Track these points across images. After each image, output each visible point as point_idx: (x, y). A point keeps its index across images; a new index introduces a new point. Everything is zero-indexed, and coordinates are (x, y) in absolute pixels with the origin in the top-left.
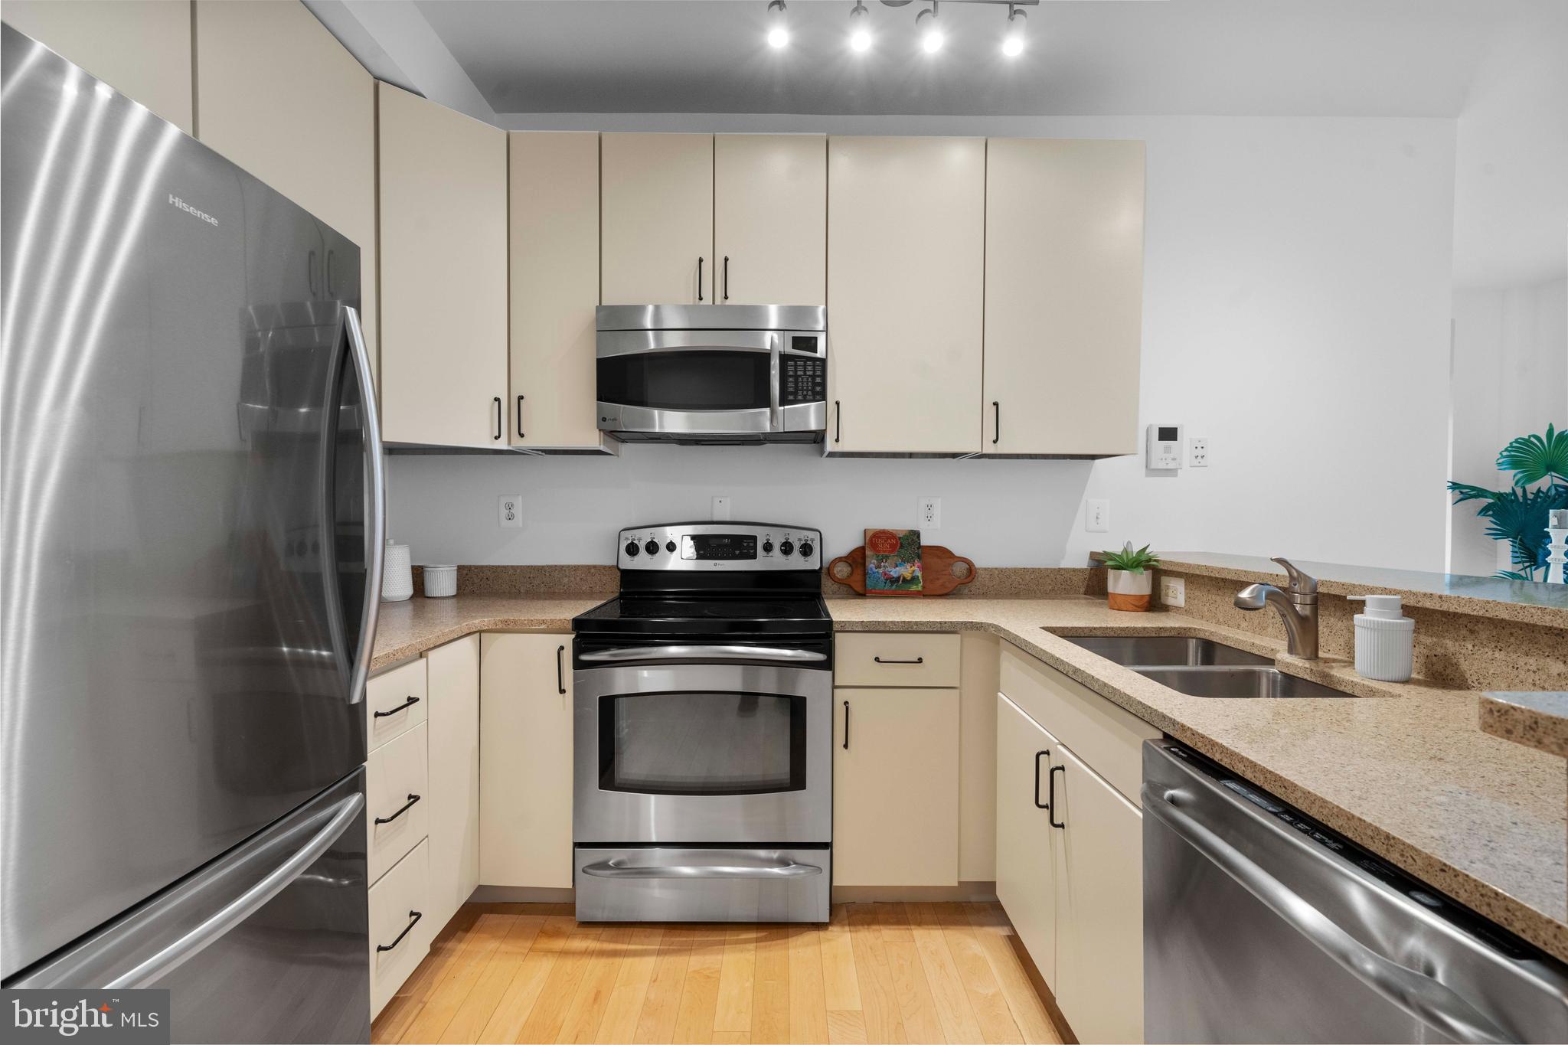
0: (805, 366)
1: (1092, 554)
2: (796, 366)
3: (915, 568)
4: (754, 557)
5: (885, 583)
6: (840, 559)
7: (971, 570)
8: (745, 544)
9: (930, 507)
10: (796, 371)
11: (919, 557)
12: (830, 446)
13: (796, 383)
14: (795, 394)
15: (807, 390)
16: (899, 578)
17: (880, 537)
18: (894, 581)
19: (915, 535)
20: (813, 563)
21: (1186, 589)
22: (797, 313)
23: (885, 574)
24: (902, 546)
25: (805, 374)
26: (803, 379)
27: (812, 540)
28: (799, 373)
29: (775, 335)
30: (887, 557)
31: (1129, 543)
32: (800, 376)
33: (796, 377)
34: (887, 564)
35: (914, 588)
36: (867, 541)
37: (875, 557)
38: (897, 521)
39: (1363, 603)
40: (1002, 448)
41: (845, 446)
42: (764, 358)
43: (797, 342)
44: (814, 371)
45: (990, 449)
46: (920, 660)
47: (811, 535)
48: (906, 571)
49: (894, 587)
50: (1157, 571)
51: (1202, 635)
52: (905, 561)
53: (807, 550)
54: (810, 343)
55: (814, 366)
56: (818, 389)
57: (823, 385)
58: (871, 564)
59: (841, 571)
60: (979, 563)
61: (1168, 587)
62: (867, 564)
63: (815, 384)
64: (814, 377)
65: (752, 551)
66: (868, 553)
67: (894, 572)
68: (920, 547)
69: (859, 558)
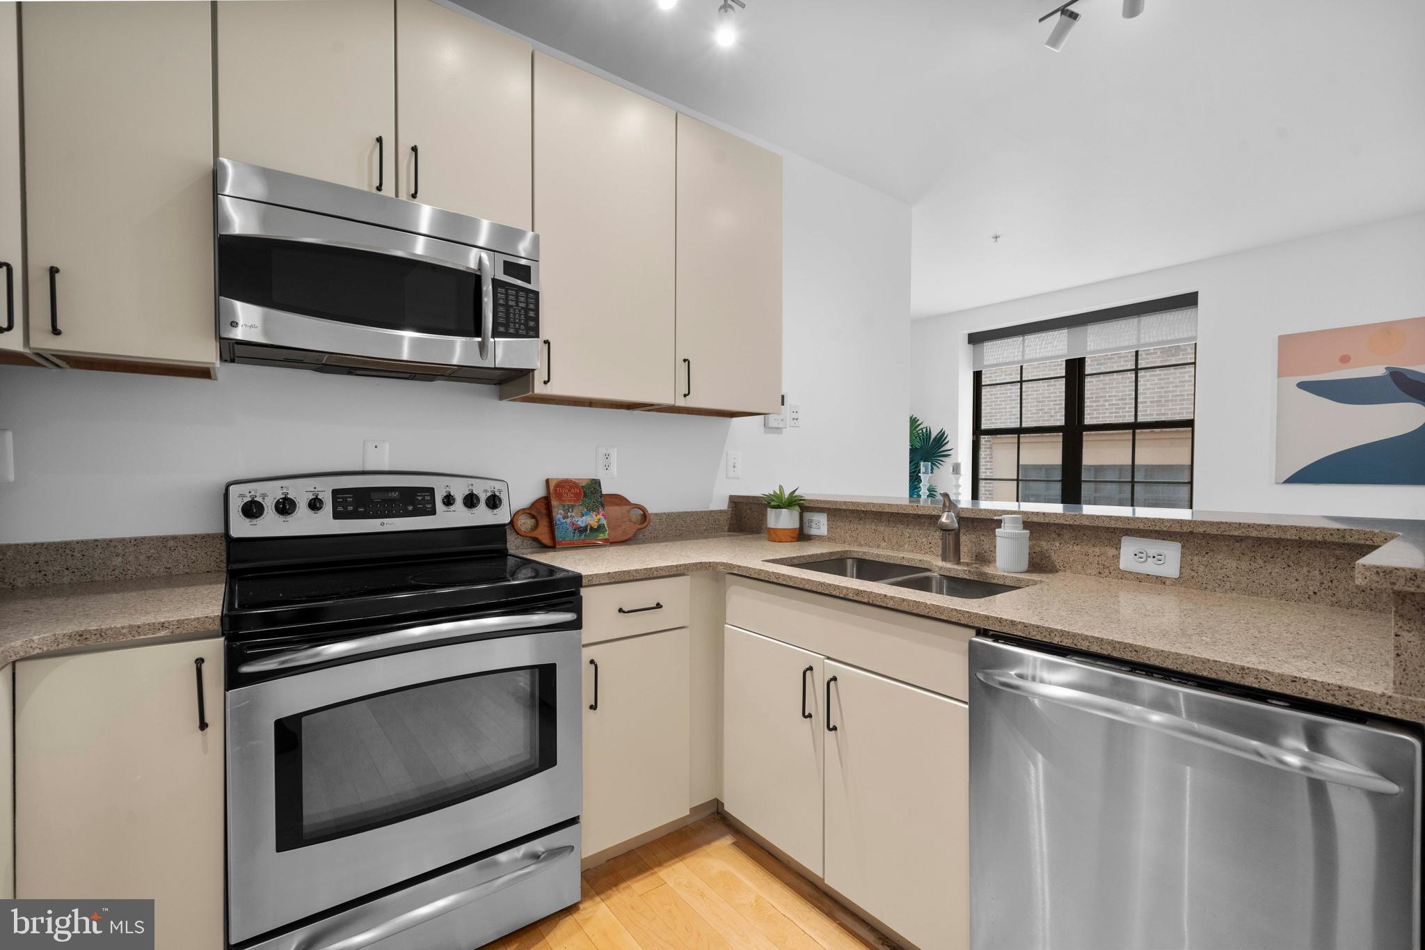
0: (517, 296)
1: (731, 497)
2: (507, 295)
3: (600, 516)
4: (433, 512)
5: (574, 533)
6: (523, 511)
7: (645, 516)
8: (420, 498)
9: (607, 456)
10: (507, 300)
11: (603, 506)
12: (539, 389)
13: (507, 313)
14: (507, 326)
15: (520, 324)
16: (586, 527)
17: (563, 487)
18: (582, 530)
19: (596, 484)
20: (501, 517)
21: (828, 521)
22: (507, 234)
23: (573, 525)
24: (585, 496)
25: (517, 305)
26: (515, 310)
27: (500, 491)
28: (511, 303)
29: (484, 255)
30: (573, 506)
31: (781, 487)
32: (512, 306)
33: (507, 307)
34: (573, 514)
35: (601, 536)
36: (551, 491)
37: (561, 507)
38: (579, 471)
39: (1001, 521)
40: (690, 402)
41: (554, 389)
42: (476, 279)
43: (510, 268)
44: (527, 303)
45: (681, 402)
46: (659, 606)
47: (498, 486)
48: (592, 520)
49: (583, 536)
50: (804, 507)
51: (856, 556)
52: (591, 509)
53: (494, 502)
54: (524, 272)
55: (527, 298)
56: (532, 324)
57: (536, 319)
58: (558, 514)
59: (525, 523)
60: (651, 509)
61: (811, 521)
62: (554, 514)
63: (528, 319)
64: (527, 310)
65: (429, 506)
66: (554, 503)
67: (582, 522)
68: (602, 496)
69: (543, 509)
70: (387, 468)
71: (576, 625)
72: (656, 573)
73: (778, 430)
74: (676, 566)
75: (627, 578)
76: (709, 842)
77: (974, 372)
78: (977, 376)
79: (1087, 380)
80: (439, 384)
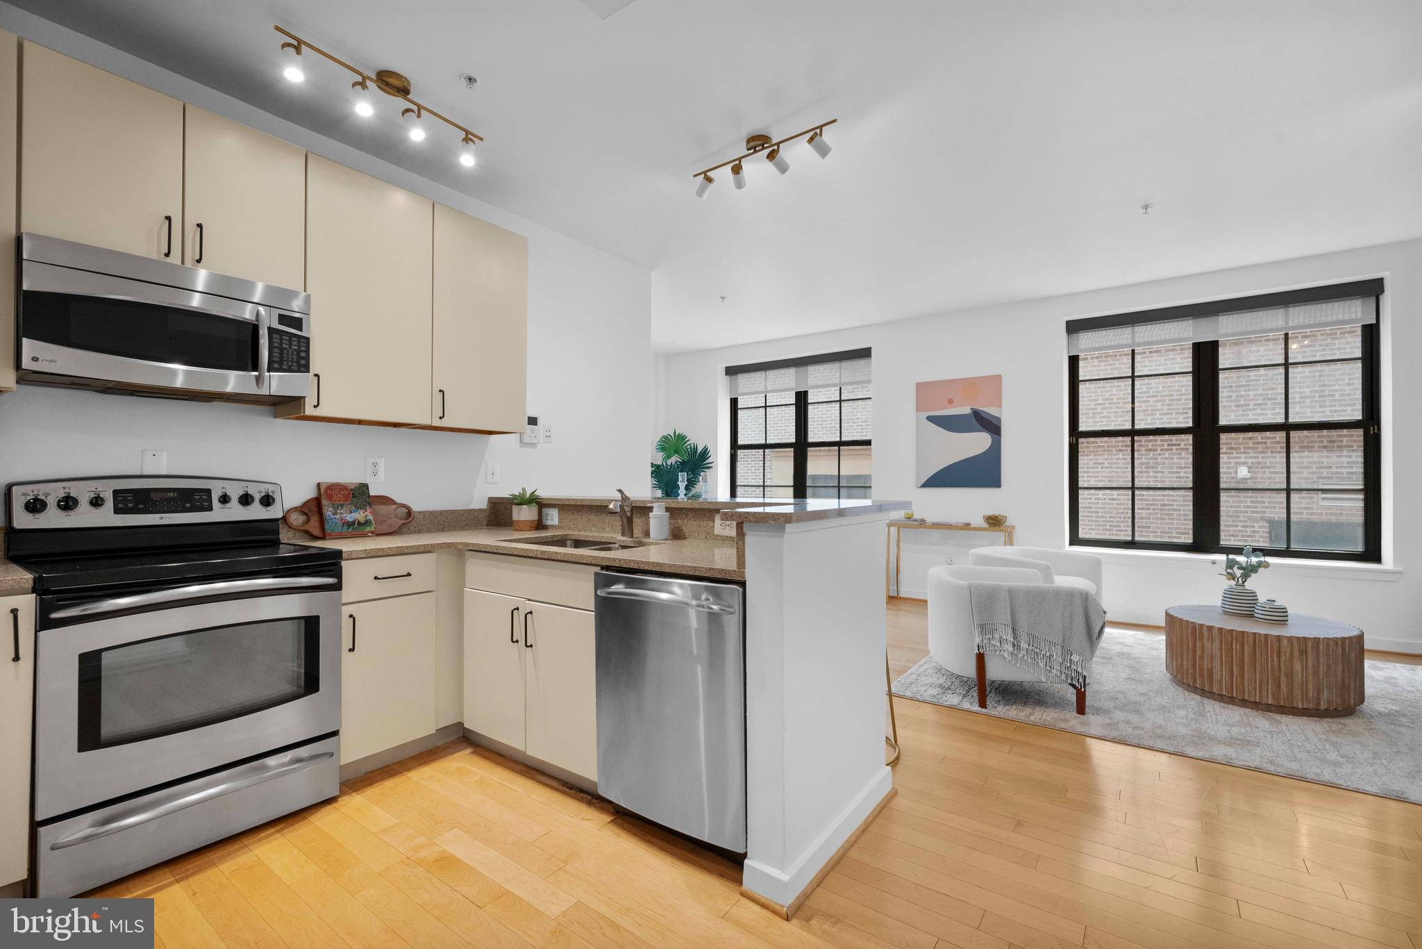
0: (290, 341)
1: (490, 499)
2: (281, 340)
3: (368, 513)
4: (210, 508)
5: (343, 526)
6: (295, 509)
7: (410, 513)
8: (197, 497)
9: (375, 465)
10: (281, 343)
11: (370, 505)
12: (309, 411)
13: (281, 354)
14: (281, 363)
15: (292, 362)
16: (354, 522)
17: (334, 489)
18: (350, 524)
19: (365, 487)
20: (275, 512)
21: (559, 514)
22: (278, 294)
23: (342, 519)
24: (354, 496)
25: (290, 347)
26: (288, 351)
27: (273, 492)
28: (284, 346)
29: (261, 309)
30: (342, 506)
31: (524, 489)
32: (286, 349)
33: (281, 349)
34: (342, 511)
35: (368, 529)
36: (322, 493)
37: (331, 506)
38: (349, 475)
39: (652, 508)
40: (446, 423)
41: (321, 412)
42: (254, 328)
43: (283, 319)
44: (299, 346)
45: (437, 423)
46: (409, 575)
47: (271, 488)
48: (360, 516)
49: (351, 529)
50: (541, 504)
51: (573, 538)
52: (358, 508)
53: (267, 501)
54: (297, 323)
55: (299, 342)
56: (303, 362)
57: (307, 359)
58: (328, 512)
59: (297, 519)
60: (416, 508)
61: (547, 515)
62: (324, 511)
63: (300, 358)
64: (299, 351)
65: (206, 504)
66: (324, 502)
67: (350, 517)
68: (369, 496)
69: (314, 508)
70: (164, 473)
71: (338, 587)
72: (406, 550)
73: (533, 445)
74: (424, 545)
75: (381, 554)
76: (452, 754)
77: (731, 399)
78: (734, 402)
79: (810, 407)
80: (215, 404)
